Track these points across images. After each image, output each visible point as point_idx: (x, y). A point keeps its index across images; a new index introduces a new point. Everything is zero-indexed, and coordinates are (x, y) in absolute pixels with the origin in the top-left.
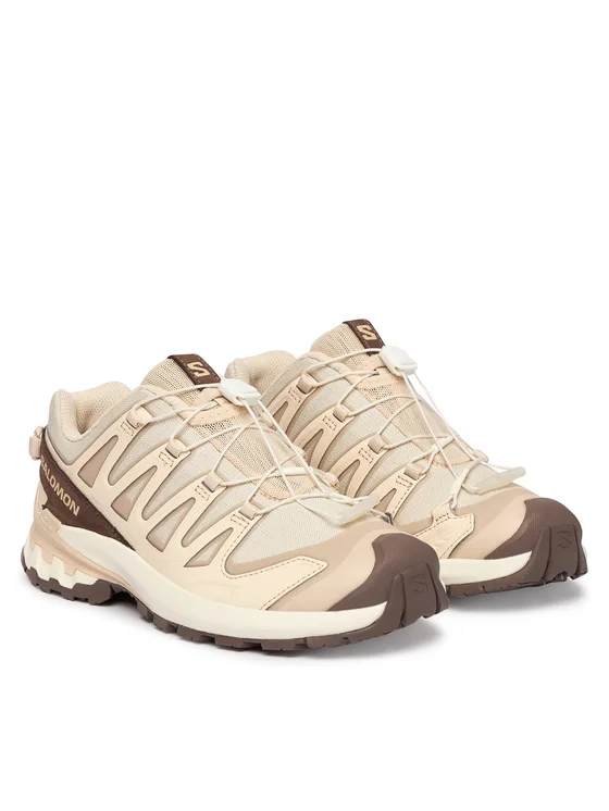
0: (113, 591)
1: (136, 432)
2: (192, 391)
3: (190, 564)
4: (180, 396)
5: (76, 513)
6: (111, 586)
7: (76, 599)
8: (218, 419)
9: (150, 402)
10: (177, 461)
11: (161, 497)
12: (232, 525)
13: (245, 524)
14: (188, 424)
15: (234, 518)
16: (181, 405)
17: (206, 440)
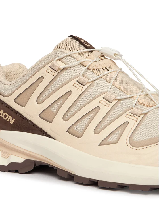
0: (35, 165)
1: (56, 73)
2: (86, 52)
3: (102, 144)
4: (81, 54)
5: (12, 123)
6: (35, 162)
7: (9, 171)
8: (104, 66)
9: (64, 57)
10: (85, 87)
11: (75, 108)
12: (127, 120)
13: (136, 119)
14: (88, 69)
15: (127, 116)
16: (82, 59)
17: (99, 76)
